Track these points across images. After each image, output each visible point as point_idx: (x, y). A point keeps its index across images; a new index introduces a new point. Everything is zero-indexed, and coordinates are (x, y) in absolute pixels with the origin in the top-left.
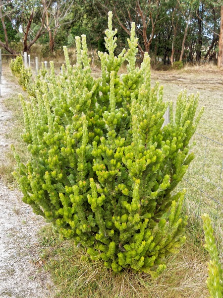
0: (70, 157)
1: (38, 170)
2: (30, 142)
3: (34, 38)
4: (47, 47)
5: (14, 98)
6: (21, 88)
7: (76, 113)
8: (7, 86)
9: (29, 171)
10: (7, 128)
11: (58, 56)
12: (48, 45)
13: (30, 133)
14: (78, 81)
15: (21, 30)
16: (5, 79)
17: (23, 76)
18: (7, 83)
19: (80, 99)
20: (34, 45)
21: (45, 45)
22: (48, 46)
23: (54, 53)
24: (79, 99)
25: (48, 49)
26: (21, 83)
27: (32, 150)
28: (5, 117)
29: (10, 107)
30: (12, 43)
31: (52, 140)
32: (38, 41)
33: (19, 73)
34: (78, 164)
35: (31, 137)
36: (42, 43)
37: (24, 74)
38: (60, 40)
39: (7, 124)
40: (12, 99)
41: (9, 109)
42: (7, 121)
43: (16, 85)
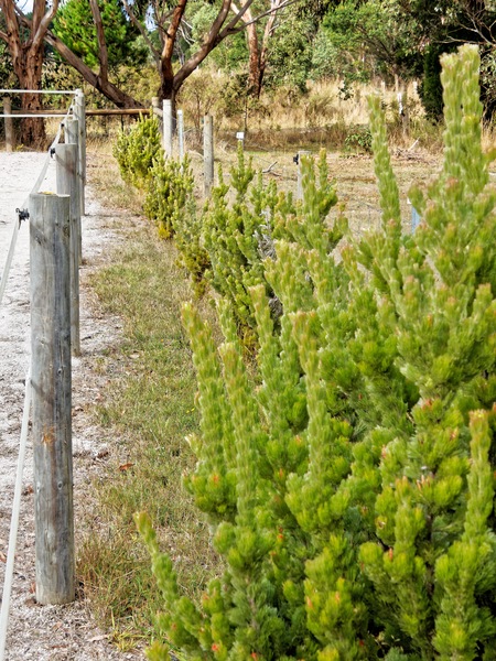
0: (403, 592)
1: (257, 635)
2: (222, 509)
3: (196, 48)
4: (242, 80)
5: (127, 266)
6: (154, 231)
7: (430, 392)
8: (102, 222)
9: (215, 635)
10: (103, 381)
11: (280, 109)
12: (241, 72)
13: (223, 473)
14: (448, 252)
15: (150, 25)
16: (97, 197)
17: (160, 187)
18: (104, 211)
19: (453, 332)
20: (197, 73)
21: (234, 73)
22: (245, 77)
23: (265, 100)
24: (446, 329)
25: (243, 84)
26: (152, 211)
27: (233, 554)
28: (99, 339)
29: (116, 302)
30: (123, 69)
31: (322, 512)
32: (210, 61)
33: (145, 173)
34: (439, 621)
35: (227, 490)
36: (223, 65)
37: (164, 179)
38: (286, 55)
39: (105, 368)
40: (123, 270)
41: (111, 310)
42: (107, 355)
43: (135, 219)
